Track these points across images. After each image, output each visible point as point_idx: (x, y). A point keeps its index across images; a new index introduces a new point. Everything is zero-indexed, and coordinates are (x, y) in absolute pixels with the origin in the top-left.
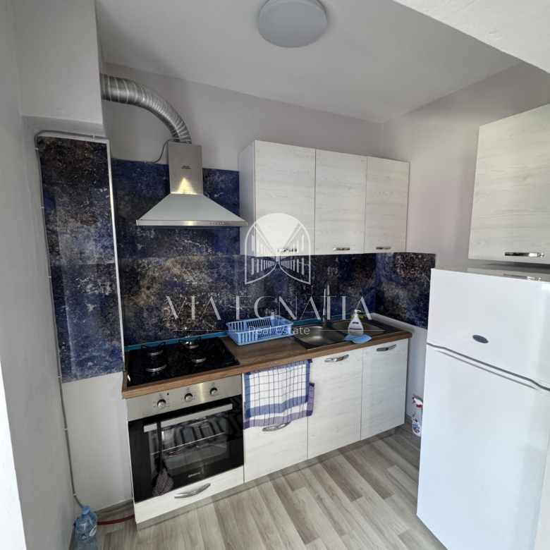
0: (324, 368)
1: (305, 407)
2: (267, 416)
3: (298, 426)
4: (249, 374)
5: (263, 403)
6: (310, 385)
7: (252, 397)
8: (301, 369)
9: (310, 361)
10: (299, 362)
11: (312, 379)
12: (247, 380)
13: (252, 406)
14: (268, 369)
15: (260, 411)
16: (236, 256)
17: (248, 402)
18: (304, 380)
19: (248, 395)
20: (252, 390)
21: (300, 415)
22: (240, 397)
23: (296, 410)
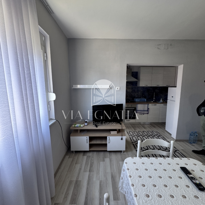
0: (151, 106)
1: (147, 112)
2: (140, 112)
3: (146, 115)
4: (137, 104)
5: (140, 109)
6: (148, 109)
7: (138, 108)
8: (147, 105)
9: (148, 104)
10: (146, 104)
11: (149, 108)
12: (137, 105)
13: (138, 110)
14: (141, 104)
15: (139, 111)
16: (136, 87)
17: (137, 109)
18: (147, 107)
19: (137, 107)
20: (138, 107)
21: (146, 113)
22: (136, 108)
23: (145, 112)
